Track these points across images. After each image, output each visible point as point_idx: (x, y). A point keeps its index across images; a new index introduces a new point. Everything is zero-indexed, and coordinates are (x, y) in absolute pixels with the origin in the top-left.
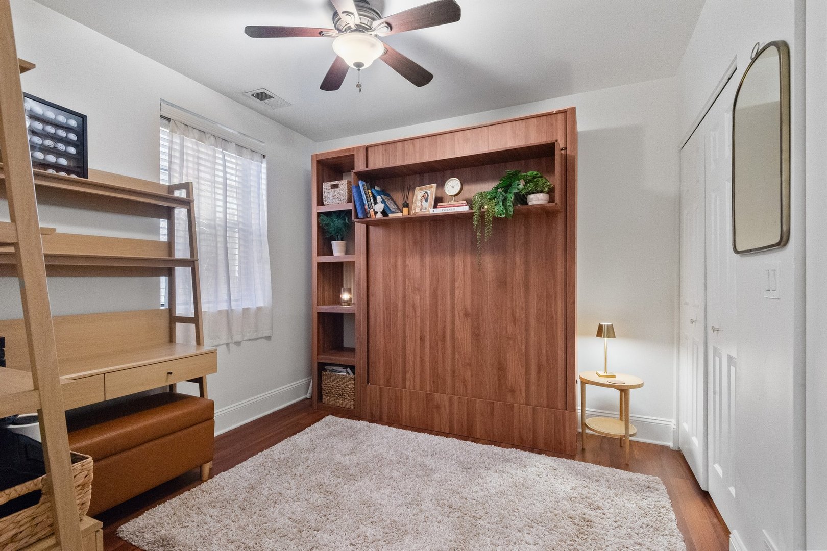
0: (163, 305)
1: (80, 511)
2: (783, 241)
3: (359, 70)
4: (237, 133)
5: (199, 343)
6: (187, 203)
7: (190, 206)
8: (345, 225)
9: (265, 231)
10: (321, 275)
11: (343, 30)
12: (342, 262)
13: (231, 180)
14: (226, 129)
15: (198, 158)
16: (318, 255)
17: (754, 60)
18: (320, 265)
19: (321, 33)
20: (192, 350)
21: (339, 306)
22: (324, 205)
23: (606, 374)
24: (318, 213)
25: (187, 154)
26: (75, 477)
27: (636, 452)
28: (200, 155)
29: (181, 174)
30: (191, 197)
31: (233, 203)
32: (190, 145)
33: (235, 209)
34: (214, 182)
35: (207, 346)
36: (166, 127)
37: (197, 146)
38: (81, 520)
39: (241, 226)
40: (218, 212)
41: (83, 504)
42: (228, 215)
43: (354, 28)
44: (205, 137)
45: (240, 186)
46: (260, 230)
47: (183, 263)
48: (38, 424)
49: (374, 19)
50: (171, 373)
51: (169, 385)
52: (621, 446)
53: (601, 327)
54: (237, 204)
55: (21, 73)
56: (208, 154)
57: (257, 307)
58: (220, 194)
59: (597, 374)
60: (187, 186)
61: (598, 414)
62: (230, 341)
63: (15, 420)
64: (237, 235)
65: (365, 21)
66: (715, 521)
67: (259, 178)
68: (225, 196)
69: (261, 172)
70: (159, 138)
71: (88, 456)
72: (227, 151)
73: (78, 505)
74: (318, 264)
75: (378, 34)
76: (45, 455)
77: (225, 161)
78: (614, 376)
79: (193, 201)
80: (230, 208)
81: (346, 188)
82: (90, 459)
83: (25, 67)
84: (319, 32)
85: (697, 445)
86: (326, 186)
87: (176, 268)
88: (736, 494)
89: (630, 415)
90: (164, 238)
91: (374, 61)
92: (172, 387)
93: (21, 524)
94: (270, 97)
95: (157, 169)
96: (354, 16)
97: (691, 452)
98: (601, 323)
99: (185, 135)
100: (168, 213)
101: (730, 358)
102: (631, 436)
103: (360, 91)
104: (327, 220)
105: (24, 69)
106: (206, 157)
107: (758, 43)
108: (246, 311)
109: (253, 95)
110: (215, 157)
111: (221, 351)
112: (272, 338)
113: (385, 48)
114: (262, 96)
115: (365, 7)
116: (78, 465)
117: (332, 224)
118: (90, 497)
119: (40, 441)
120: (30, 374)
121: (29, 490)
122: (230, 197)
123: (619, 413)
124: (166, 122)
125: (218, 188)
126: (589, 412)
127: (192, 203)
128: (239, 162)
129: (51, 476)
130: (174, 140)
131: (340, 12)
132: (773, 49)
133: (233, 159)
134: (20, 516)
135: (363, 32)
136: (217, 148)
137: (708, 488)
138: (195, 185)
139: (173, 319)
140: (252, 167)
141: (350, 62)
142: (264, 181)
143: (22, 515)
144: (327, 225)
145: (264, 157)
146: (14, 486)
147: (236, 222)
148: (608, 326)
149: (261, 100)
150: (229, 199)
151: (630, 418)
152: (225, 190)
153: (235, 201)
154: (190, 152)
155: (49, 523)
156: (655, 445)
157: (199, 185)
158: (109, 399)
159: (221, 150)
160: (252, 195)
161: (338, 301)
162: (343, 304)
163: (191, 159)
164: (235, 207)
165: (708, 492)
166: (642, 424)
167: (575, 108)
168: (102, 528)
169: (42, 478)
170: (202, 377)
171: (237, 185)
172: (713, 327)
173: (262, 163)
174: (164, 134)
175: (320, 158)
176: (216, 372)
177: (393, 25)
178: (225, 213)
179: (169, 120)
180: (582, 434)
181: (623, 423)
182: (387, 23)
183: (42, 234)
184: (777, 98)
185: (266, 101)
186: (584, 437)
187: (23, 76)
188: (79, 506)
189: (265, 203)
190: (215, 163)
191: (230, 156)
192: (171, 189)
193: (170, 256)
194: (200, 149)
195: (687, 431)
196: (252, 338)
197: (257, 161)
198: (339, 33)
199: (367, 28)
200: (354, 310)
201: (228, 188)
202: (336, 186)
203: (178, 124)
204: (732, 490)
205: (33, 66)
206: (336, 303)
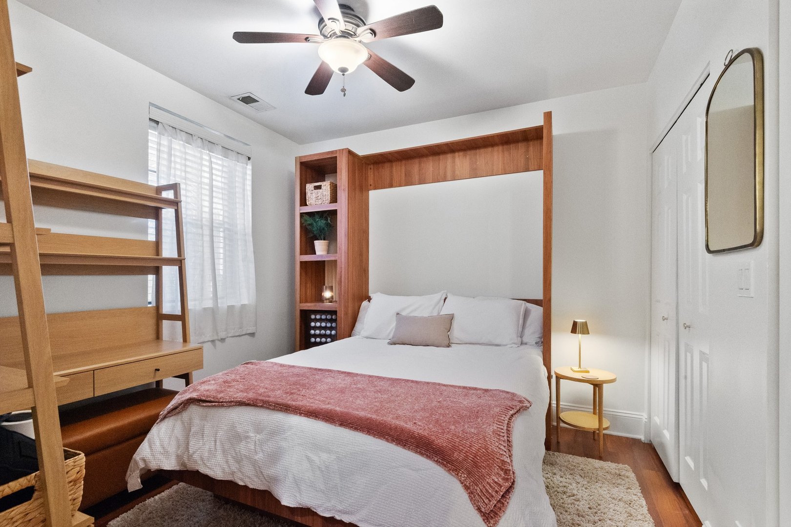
0: (150, 303)
1: (72, 506)
2: (757, 240)
3: (343, 75)
4: (222, 135)
5: (185, 340)
6: (175, 204)
7: (178, 207)
8: (327, 225)
9: (249, 230)
10: (304, 274)
11: (329, 36)
12: (324, 261)
13: (216, 181)
14: (213, 132)
15: (186, 159)
16: (301, 254)
17: (727, 67)
18: (303, 264)
19: (307, 39)
20: (179, 347)
21: (321, 304)
22: (307, 205)
23: (580, 369)
24: (301, 213)
25: (175, 155)
26: (67, 473)
27: (609, 444)
28: (188, 157)
29: (169, 175)
30: (179, 197)
31: (219, 204)
32: (178, 147)
33: (221, 210)
34: (201, 183)
35: (193, 344)
36: (154, 129)
37: (185, 148)
38: (73, 516)
39: (226, 226)
40: (204, 212)
41: (74, 500)
42: (214, 215)
43: (339, 34)
44: (193, 139)
45: (226, 187)
46: (245, 229)
47: (170, 262)
48: (31, 420)
49: (358, 26)
50: (158, 370)
51: (156, 382)
52: (594, 439)
53: (575, 324)
54: (223, 205)
55: (18, 76)
56: (195, 156)
57: (242, 305)
58: (206, 195)
59: (572, 369)
60: (174, 187)
61: (573, 408)
62: (215, 338)
63: (9, 418)
64: (222, 234)
65: (350, 27)
66: (687, 512)
67: (244, 179)
68: (212, 197)
69: (246, 173)
70: (147, 141)
71: (80, 452)
72: (213, 153)
73: (70, 500)
74: (301, 262)
75: (363, 40)
76: (38, 453)
77: (211, 162)
78: (588, 372)
79: (181, 202)
80: (216, 209)
81: (329, 190)
82: (83, 455)
83: (22, 71)
84: (305, 38)
85: (668, 438)
86: (310, 187)
87: (163, 267)
88: (709, 486)
89: (604, 409)
90: (152, 237)
91: (358, 66)
92: (159, 383)
93: (14, 520)
94: (255, 101)
95: (146, 170)
96: (340, 23)
97: (662, 445)
98: (576, 320)
99: (172, 137)
100: (156, 214)
101: (702, 354)
102: (605, 429)
103: (344, 95)
104: (310, 220)
105: (21, 73)
106: (193, 159)
107: (732, 50)
108: (231, 308)
109: (239, 99)
110: (202, 159)
111: (207, 347)
112: (256, 334)
113: (368, 53)
114: (248, 100)
115: (350, 14)
116: (70, 461)
117: (315, 224)
118: (82, 493)
119: (33, 437)
120: (24, 372)
121: (22, 486)
122: (216, 197)
123: (592, 407)
124: (154, 125)
125: (205, 189)
126: (563, 407)
127: (179, 204)
128: (225, 164)
129: (44, 473)
130: (162, 142)
131: (326, 19)
132: (747, 56)
133: (219, 161)
134: (13, 513)
135: (347, 38)
136: (204, 149)
137: (679, 479)
138: (182, 186)
139: (160, 317)
140: (238, 168)
141: (335, 67)
142: (249, 183)
143: (16, 511)
144: (309, 225)
145: (249, 159)
146: (8, 482)
147: (222, 222)
148: (582, 323)
149: (247, 104)
150: (215, 200)
151: (604, 412)
152: (212, 191)
153: (221, 202)
154: (178, 154)
155: (42, 519)
156: (627, 438)
157: (186, 186)
158: (98, 395)
159: (208, 152)
160: (237, 195)
161: (320, 299)
162: (325, 301)
163: (178, 160)
164: (220, 207)
165: (679, 483)
166: (614, 418)
167: (551, 112)
168: (93, 524)
169: (36, 475)
170: (188, 373)
171: (223, 186)
172: (685, 324)
173: (247, 165)
174: (153, 136)
175: (304, 160)
176: (203, 368)
177: (377, 31)
178: (212, 214)
179: (157, 122)
180: (557, 427)
181: (597, 417)
182: (371, 29)
183: (37, 235)
184: (751, 103)
185: (252, 105)
186: (559, 430)
187: (21, 80)
188: (72, 501)
189: (250, 203)
190: (202, 165)
191: (217, 158)
192: (159, 190)
193: (158, 254)
194: (187, 151)
195: (659, 424)
196: (237, 334)
197: (242, 163)
198: (324, 39)
199: (352, 35)
200: (336, 308)
201: (214, 189)
202: (319, 187)
203: (167, 127)
204: (704, 482)
205: (29, 70)
206: (318, 301)
